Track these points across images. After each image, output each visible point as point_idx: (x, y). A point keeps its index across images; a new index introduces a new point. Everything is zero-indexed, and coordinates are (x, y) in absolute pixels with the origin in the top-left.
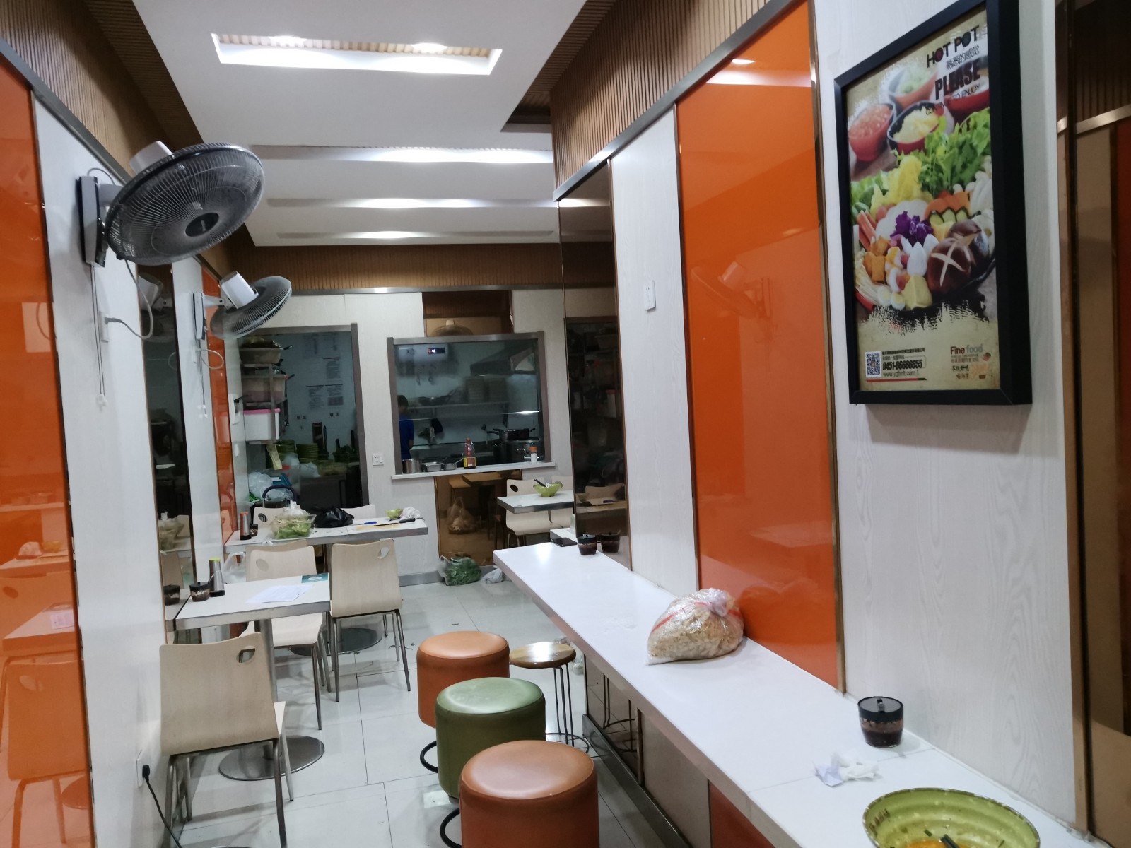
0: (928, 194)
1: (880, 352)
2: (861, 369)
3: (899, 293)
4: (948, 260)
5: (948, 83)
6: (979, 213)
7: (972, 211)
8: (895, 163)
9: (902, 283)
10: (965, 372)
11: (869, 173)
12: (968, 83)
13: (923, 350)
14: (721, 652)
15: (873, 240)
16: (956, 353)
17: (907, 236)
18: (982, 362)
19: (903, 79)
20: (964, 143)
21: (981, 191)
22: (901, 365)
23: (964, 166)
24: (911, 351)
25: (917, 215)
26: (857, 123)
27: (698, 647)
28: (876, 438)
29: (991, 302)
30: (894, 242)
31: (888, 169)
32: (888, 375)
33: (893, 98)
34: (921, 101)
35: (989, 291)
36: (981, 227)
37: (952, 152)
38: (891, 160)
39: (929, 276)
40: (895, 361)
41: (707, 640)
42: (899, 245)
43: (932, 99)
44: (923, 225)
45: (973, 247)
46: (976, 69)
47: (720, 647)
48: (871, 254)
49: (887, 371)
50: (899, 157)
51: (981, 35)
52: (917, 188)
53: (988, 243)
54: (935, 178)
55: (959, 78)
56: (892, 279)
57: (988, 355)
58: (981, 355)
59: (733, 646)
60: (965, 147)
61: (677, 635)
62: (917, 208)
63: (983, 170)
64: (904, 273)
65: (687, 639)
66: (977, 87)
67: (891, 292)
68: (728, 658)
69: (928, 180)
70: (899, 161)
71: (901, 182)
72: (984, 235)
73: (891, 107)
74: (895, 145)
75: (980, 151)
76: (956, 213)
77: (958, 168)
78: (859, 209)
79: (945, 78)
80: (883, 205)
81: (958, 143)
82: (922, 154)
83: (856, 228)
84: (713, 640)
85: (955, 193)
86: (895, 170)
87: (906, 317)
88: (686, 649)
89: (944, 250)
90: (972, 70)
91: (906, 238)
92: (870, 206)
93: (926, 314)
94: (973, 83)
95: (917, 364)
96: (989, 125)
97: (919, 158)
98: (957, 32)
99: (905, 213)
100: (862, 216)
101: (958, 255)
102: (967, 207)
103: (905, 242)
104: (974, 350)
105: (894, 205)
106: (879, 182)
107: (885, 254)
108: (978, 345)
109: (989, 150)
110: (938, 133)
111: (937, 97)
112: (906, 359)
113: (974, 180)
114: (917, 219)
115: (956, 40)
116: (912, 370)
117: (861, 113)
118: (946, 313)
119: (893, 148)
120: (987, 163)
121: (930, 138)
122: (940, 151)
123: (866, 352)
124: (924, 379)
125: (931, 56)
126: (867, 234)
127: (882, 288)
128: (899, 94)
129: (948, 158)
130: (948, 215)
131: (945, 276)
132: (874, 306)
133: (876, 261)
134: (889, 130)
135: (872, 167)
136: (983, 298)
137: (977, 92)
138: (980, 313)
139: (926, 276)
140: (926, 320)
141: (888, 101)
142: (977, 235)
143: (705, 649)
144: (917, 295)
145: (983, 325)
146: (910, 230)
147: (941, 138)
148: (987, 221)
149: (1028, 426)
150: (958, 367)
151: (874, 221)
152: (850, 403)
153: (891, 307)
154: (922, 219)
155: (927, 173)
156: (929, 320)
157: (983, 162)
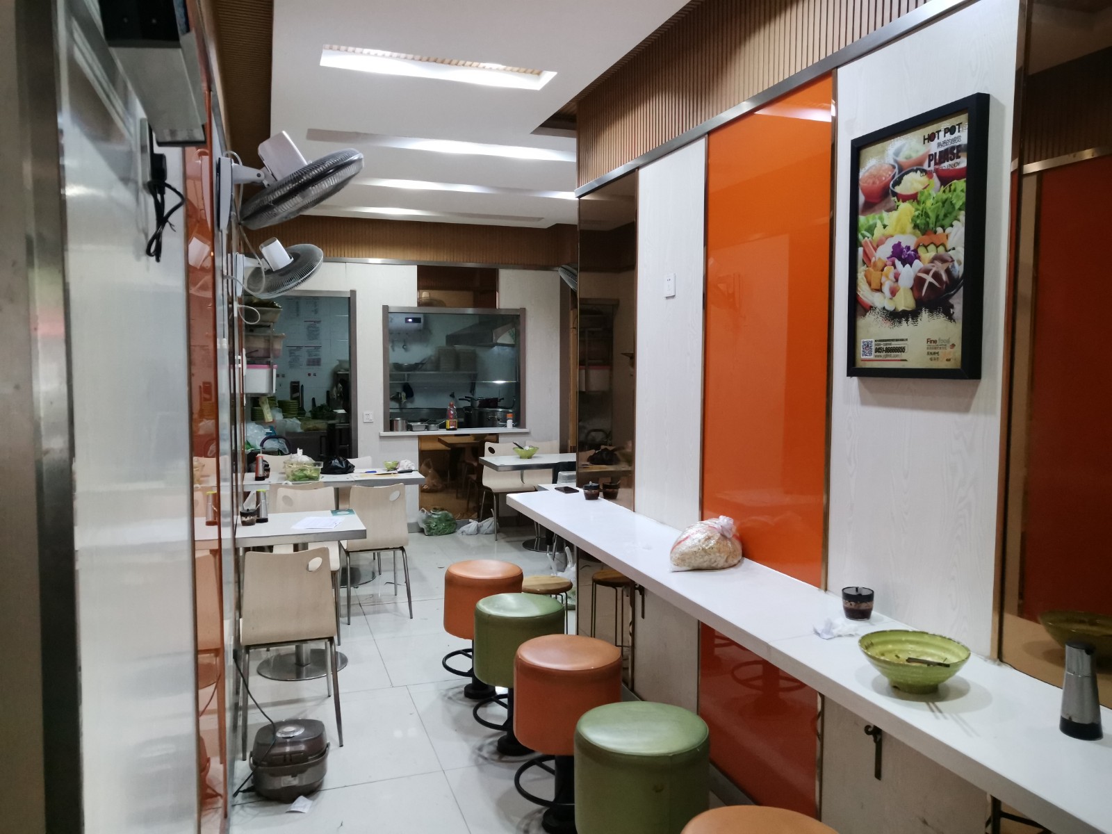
0: (918, 232)
1: (873, 340)
2: (858, 351)
3: (891, 299)
4: (929, 279)
5: (937, 157)
6: (954, 249)
7: (949, 246)
8: (894, 207)
9: (893, 292)
10: (936, 356)
11: (874, 211)
12: (952, 160)
13: (907, 340)
14: (727, 565)
15: (873, 260)
16: (931, 343)
17: (900, 259)
18: (949, 349)
19: (904, 149)
20: (946, 200)
21: (956, 234)
22: (888, 350)
23: (945, 216)
24: (897, 340)
25: (908, 245)
26: (867, 174)
27: (711, 560)
28: (864, 402)
29: (958, 310)
30: (889, 263)
31: (889, 210)
32: (878, 356)
33: (896, 161)
34: (917, 167)
35: (957, 302)
36: (955, 258)
37: (938, 204)
38: (892, 204)
39: (914, 288)
40: (885, 347)
41: (718, 554)
42: (894, 265)
43: (926, 166)
44: (912, 252)
45: (948, 271)
46: (958, 152)
47: (726, 561)
48: (871, 269)
49: (878, 354)
50: (898, 203)
51: (963, 129)
52: (910, 227)
53: (959, 270)
54: (923, 221)
55: (946, 155)
56: (886, 289)
57: (953, 345)
58: (948, 345)
59: (736, 561)
60: (947, 203)
61: (695, 549)
62: (909, 240)
63: (959, 220)
64: (896, 285)
65: (703, 553)
66: (958, 164)
67: (885, 298)
68: (732, 569)
69: (918, 222)
70: (898, 206)
71: (899, 220)
72: (956, 264)
73: (894, 167)
74: (895, 194)
75: (957, 207)
76: (937, 247)
77: (941, 216)
78: (864, 237)
79: (936, 153)
80: (883, 235)
81: (942, 199)
82: (915, 203)
83: (861, 250)
84: (722, 555)
85: (938, 233)
86: (893, 212)
87: (895, 316)
88: (702, 560)
89: (927, 272)
90: (955, 151)
91: (899, 260)
92: (873, 235)
93: (912, 315)
94: (956, 161)
95: (902, 350)
96: (965, 190)
97: (913, 206)
98: (947, 124)
99: (900, 243)
100: (866, 242)
101: (936, 276)
102: (945, 243)
103: (898, 263)
104: (943, 341)
105: (892, 236)
106: (881, 219)
107: (882, 270)
108: (947, 338)
109: (964, 207)
110: (928, 191)
111: (929, 166)
112: (892, 346)
113: (952, 226)
114: (908, 248)
115: (945, 129)
116: (897, 353)
117: (871, 168)
118: (925, 315)
119: (894, 196)
120: (962, 215)
121: (922, 193)
122: (929, 203)
123: (862, 339)
124: (906, 360)
125: (926, 137)
126: (869, 255)
127: (878, 294)
128: (901, 159)
129: (934, 209)
130: (932, 247)
131: (926, 290)
132: (871, 307)
133: (875, 275)
134: (892, 183)
135: (876, 207)
136: (952, 307)
137: (958, 167)
138: (950, 317)
139: (912, 289)
140: (910, 319)
141: (892, 162)
142: (951, 264)
143: (715, 562)
144: (905, 301)
145: (951, 325)
146: (902, 255)
147: (930, 194)
148: (959, 254)
149: (977, 394)
150: (931, 353)
151: (875, 246)
152: (848, 376)
153: (884, 308)
154: (912, 248)
155: (918, 217)
156: (913, 319)
157: (959, 215)
